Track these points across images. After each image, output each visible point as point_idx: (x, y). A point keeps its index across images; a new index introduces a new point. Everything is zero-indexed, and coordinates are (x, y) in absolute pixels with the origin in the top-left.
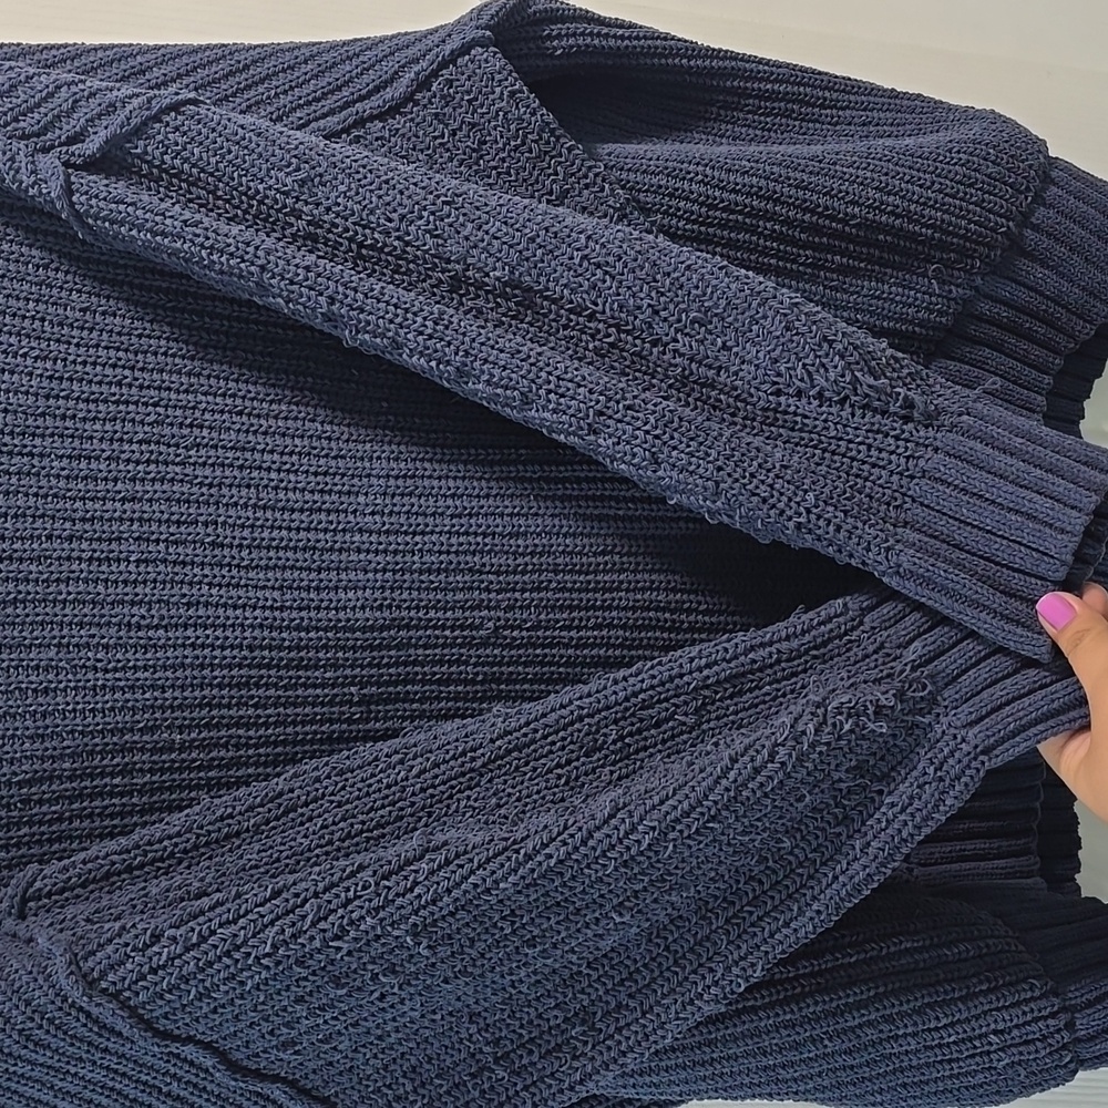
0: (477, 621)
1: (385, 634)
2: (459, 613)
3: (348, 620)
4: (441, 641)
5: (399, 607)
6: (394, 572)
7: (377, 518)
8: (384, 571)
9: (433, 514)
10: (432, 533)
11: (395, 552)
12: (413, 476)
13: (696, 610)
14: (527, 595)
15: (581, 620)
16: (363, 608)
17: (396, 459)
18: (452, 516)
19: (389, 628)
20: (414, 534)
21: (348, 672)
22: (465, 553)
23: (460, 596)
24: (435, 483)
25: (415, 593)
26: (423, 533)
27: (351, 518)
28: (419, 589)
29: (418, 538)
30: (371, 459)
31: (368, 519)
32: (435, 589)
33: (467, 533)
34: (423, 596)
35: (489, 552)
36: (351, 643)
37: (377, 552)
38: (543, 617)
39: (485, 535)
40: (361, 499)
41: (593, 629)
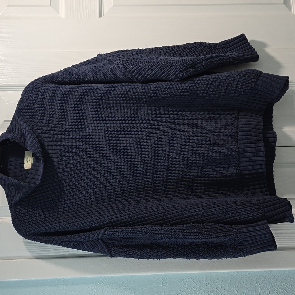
0: (163, 158)
1: (148, 161)
2: (159, 157)
3: (142, 160)
4: (157, 162)
5: (150, 157)
6: (149, 151)
7: (145, 143)
8: (147, 151)
9: (154, 142)
10: (154, 145)
11: (149, 148)
12: (151, 136)
13: (199, 153)
14: (170, 153)
15: (180, 157)
16: (144, 158)
17: (148, 134)
18: (157, 142)
19: (149, 160)
20: (151, 145)
21: (143, 168)
22: (160, 147)
23: (159, 154)
24: (154, 137)
25: (152, 155)
26: (153, 145)
27: (141, 144)
28: (153, 154)
29: (152, 146)
30: (144, 134)
31: (144, 143)
32: (155, 154)
33: (160, 144)
34: (154, 155)
35: (164, 147)
36: (143, 163)
37: (146, 149)
38: (173, 157)
39: (163, 144)
40: (143, 141)
41: (182, 158)
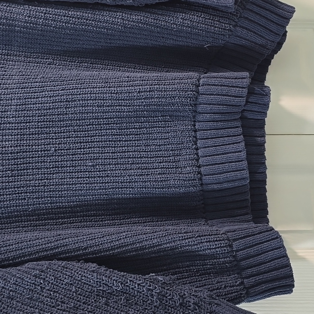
0: (49, 148)
1: (18, 154)
2: (43, 146)
3: (6, 151)
4: (37, 155)
5: (23, 146)
6: (21, 135)
7: (14, 119)
8: (18, 135)
9: (32, 116)
10: (32, 122)
11: (21, 129)
12: (25, 104)
13: (122, 140)
14: (65, 139)
15: (84, 146)
16: (11, 147)
17: (20, 99)
18: (38, 116)
19: (20, 152)
20: (27, 123)
21: (7, 167)
22: (44, 128)
23: (43, 141)
24: (32, 106)
25: (28, 141)
26: (29, 122)
27: (6, 119)
28: (29, 140)
29: (28, 124)
30: (11, 100)
31: (11, 119)
32: (35, 139)
33: (44, 121)
34: (31, 142)
35: (52, 127)
36: (7, 158)
37: (15, 129)
38: (71, 146)
39: (50, 122)
40: (8, 113)
41: (88, 148)
